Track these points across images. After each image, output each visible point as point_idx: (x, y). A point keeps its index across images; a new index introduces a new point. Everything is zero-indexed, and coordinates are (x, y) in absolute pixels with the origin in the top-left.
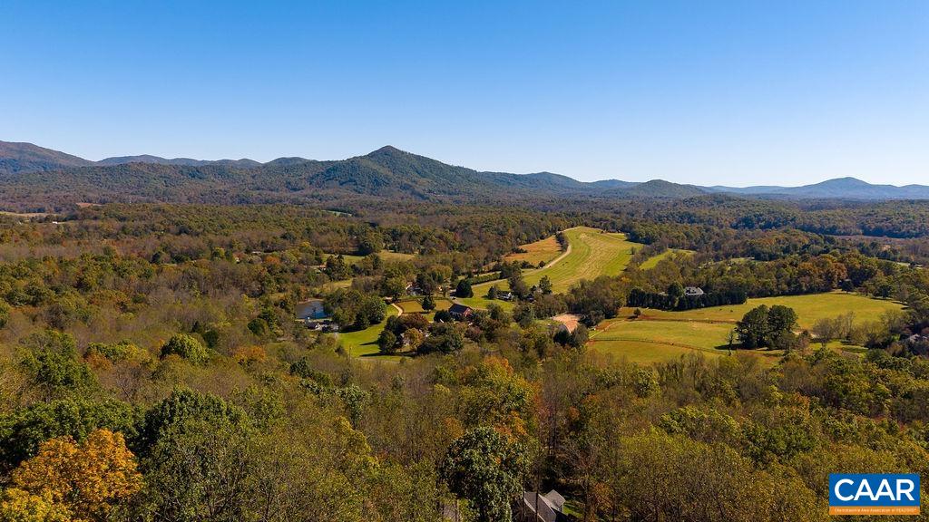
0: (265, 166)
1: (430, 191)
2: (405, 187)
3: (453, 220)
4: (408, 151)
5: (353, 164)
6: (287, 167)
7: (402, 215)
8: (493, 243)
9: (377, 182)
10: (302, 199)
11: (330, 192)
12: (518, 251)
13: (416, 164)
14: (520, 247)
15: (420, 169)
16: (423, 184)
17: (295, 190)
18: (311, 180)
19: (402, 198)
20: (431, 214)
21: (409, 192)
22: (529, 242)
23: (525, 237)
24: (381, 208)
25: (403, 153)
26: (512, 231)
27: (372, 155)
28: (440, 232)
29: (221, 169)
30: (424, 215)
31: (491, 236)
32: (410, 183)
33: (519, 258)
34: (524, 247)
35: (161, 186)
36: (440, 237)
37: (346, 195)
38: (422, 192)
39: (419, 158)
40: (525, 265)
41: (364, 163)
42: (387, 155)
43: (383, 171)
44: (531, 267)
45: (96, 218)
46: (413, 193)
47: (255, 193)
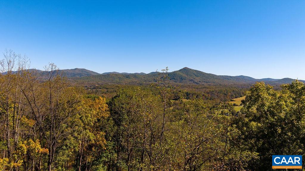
0: (148, 75)
1: (200, 82)
2: (191, 80)
3: (208, 90)
4: (192, 69)
5: (174, 73)
6: (154, 75)
7: (190, 89)
8: (222, 97)
9: (182, 79)
12: (232, 101)
14: (233, 99)
15: (196, 75)
16: (197, 79)
19: (190, 84)
20: (200, 88)
21: (192, 82)
22: (236, 98)
23: (235, 96)
24: (183, 87)
25: (190, 69)
26: (230, 94)
27: (180, 70)
28: (203, 93)
29: (135, 75)
30: (197, 89)
31: (222, 95)
32: (193, 79)
33: (233, 103)
34: (234, 99)
35: (118, 80)
36: (203, 95)
37: (172, 82)
38: (197, 82)
39: (196, 71)
40: (235, 105)
41: (178, 73)
42: (186, 70)
43: (184, 75)
44: (237, 105)
45: (100, 88)
46: (194, 82)
47: (144, 82)
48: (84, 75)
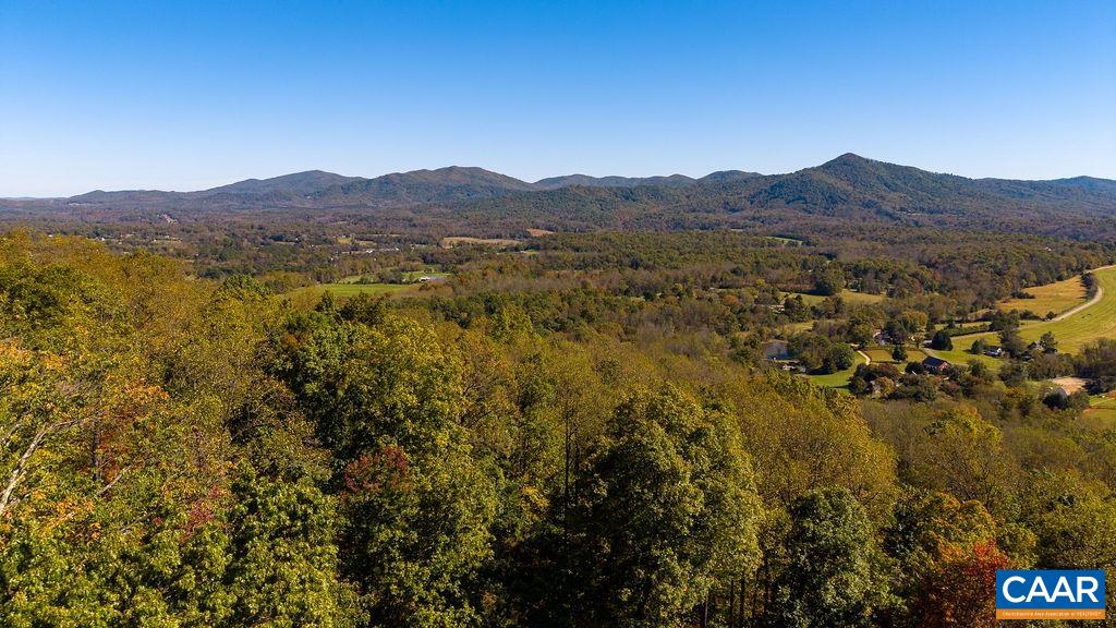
0: (700, 182)
1: (902, 209)
2: (867, 205)
3: (932, 252)
4: (874, 159)
5: (804, 176)
6: (724, 184)
7: (865, 243)
8: (985, 285)
9: (832, 199)
10: (741, 222)
11: (774, 212)
12: (1021, 296)
13: (884, 174)
14: (1025, 291)
16: (893, 201)
17: (734, 211)
18: (752, 199)
19: (864, 219)
20: (903, 242)
21: (873, 210)
22: (1039, 283)
23: (1034, 278)
24: (838, 233)
25: (867, 161)
26: (1015, 270)
27: (827, 166)
28: (914, 268)
29: (653, 189)
30: (892, 243)
31: (985, 278)
32: (876, 199)
33: (1020, 306)
34: (1030, 291)
35: (596, 208)
36: (914, 275)
37: (794, 216)
38: (890, 210)
39: (888, 166)
40: (1026, 316)
41: (817, 176)
42: (848, 165)
43: (842, 185)
44: (1036, 318)
46: (879, 212)
47: (691, 216)
48: (479, 189)
